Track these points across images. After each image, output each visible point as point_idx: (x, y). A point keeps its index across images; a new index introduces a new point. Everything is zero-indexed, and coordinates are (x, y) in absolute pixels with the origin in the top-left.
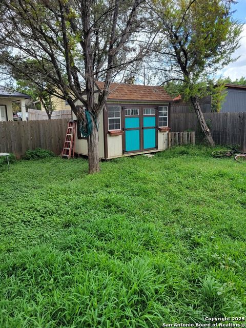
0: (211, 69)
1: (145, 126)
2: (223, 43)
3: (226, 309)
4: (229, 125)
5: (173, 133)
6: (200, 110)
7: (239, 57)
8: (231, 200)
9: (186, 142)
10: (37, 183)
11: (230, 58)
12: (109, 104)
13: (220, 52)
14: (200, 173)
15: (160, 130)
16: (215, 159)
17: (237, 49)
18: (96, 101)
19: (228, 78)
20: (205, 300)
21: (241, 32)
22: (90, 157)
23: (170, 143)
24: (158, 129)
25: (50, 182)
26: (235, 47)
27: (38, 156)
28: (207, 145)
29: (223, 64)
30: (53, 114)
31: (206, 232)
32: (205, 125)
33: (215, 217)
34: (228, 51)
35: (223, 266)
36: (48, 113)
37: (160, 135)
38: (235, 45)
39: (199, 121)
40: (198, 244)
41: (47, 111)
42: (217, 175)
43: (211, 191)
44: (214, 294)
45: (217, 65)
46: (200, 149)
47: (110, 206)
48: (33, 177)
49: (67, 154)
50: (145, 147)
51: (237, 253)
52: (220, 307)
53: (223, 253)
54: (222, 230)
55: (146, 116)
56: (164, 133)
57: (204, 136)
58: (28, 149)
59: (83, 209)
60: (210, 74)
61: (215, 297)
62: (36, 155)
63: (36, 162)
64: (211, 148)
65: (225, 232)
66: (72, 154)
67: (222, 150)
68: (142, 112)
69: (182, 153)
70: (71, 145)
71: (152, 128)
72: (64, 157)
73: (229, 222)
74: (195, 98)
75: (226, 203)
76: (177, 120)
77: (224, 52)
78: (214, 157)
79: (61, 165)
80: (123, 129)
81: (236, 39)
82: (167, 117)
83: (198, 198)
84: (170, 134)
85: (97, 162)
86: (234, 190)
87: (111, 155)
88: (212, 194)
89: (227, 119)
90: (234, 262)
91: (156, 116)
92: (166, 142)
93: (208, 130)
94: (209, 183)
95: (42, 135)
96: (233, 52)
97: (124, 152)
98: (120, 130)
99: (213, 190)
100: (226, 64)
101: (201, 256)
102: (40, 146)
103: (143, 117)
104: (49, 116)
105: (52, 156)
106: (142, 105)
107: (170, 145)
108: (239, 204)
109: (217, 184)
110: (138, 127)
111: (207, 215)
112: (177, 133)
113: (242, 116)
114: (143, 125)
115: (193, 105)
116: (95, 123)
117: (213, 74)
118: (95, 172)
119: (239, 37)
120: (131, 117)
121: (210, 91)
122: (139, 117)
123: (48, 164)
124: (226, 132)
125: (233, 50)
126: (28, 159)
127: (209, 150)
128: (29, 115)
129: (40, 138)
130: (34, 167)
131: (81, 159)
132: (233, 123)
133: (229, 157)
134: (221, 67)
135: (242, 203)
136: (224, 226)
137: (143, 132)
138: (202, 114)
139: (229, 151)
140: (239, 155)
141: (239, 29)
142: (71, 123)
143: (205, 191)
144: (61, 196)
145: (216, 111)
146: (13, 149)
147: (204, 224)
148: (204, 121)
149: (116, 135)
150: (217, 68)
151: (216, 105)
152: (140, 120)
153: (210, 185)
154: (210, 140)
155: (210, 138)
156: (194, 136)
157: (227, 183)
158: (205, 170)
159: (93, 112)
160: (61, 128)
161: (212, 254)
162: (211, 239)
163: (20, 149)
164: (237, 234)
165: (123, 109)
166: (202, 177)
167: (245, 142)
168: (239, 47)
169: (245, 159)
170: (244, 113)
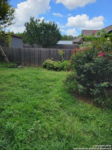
0: (3, 26)
2: (7, 15)
3: (16, 134)
4: (15, 53)
7: (15, 23)
8: (18, 86)
11: (11, 23)
13: (6, 18)
14: (3, 76)
16: (10, 69)
17: (14, 19)
19: (13, 32)
20: (7, 134)
26: (13, 18)
28: (6, 62)
29: (8, 24)
31: (7, 103)
32: (3, 53)
33: (11, 95)
34: (10, 19)
35: (14, 115)
38: (12, 17)
40: (3, 109)
42: (11, 76)
43: (8, 83)
44: (11, 129)
45: (5, 25)
46: (2, 64)
51: (20, 108)
52: (13, 134)
53: (14, 110)
54: (14, 100)
57: (4, 58)
60: (3, 28)
61: (11, 130)
64: (8, 64)
65: (16, 100)
67: (13, 64)
73: (17, 96)
75: (15, 88)
77: (8, 19)
81: (13, 14)
83: (2, 88)
86: (19, 81)
88: (9, 85)
89: (13, 50)
90: (19, 112)
93: (5, 55)
94: (7, 80)
96: (12, 20)
99: (10, 83)
100: (10, 25)
101: (5, 115)
108: (21, 87)
109: (11, 80)
111: (7, 95)
117: (4, 28)
121: (4, 36)
124: (14, 56)
125: (12, 19)
127: (7, 64)
133: (16, 67)
134: (8, 26)
135: (22, 87)
136: (15, 98)
138: (1, 47)
139: (16, 65)
140: (20, 66)
141: (14, 10)
143: (6, 84)
145: (8, 47)
147: (6, 99)
148: (3, 51)
150: (6, 26)
151: (7, 43)
153: (8, 81)
154: (7, 60)
155: (7, 59)
157: (15, 79)
158: (6, 74)
161: (10, 112)
162: (9, 105)
164: (20, 99)
166: (4, 77)
167: (22, 61)
168: (15, 18)
169: (23, 68)
170: (20, 48)
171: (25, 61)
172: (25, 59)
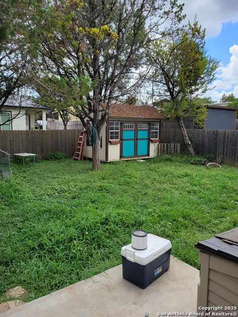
1: (139, 137)
2: (202, 76)
4: (206, 139)
5: (162, 144)
6: (184, 126)
9: (173, 152)
10: (55, 175)
12: (111, 120)
15: (152, 141)
16: (192, 166)
17: (214, 81)
18: (100, 118)
21: (216, 68)
22: (94, 159)
23: (159, 152)
24: (149, 141)
25: (64, 175)
27: (56, 158)
28: (189, 154)
30: (69, 123)
32: (187, 138)
36: (64, 123)
37: (152, 145)
38: (211, 78)
39: (183, 135)
41: (63, 121)
46: (182, 157)
47: (102, 190)
48: (52, 172)
49: (78, 156)
50: (139, 154)
55: (140, 130)
56: (156, 144)
57: (187, 147)
58: (48, 152)
59: (85, 191)
62: (54, 156)
63: (54, 162)
64: (191, 157)
66: (81, 157)
67: (199, 159)
68: (136, 127)
69: (168, 160)
70: (81, 150)
71: (145, 139)
72: (75, 159)
74: (179, 117)
76: (167, 134)
78: (192, 164)
79: (73, 165)
80: (121, 140)
81: (213, 73)
82: (158, 131)
84: (160, 144)
85: (99, 163)
87: (110, 159)
91: (149, 130)
92: (156, 151)
93: (190, 143)
95: (59, 141)
96: (210, 82)
97: (121, 157)
98: (119, 140)
102: (57, 150)
103: (137, 130)
104: (65, 125)
105: (66, 158)
106: (137, 122)
107: (159, 154)
110: (133, 138)
112: (166, 144)
113: (215, 133)
114: (137, 137)
115: (179, 122)
116: (99, 134)
118: (97, 169)
119: (215, 72)
120: (128, 130)
122: (134, 130)
123: (63, 164)
124: (204, 145)
126: (48, 160)
127: (189, 158)
128: (48, 124)
129: (58, 144)
130: (53, 165)
131: (88, 161)
132: (209, 138)
133: (204, 164)
137: (137, 142)
138: (185, 130)
139: (204, 160)
140: (211, 163)
141: (216, 65)
142: (82, 133)
144: (71, 183)
146: (37, 152)
148: (186, 135)
149: (115, 143)
152: (135, 133)
154: (191, 151)
155: (191, 149)
156: (179, 147)
159: (97, 126)
160: (74, 136)
163: (42, 151)
165: (121, 124)
167: (218, 154)
168: (215, 79)
169: (215, 166)
170: (217, 131)
171: (224, 154)
172: (224, 150)
